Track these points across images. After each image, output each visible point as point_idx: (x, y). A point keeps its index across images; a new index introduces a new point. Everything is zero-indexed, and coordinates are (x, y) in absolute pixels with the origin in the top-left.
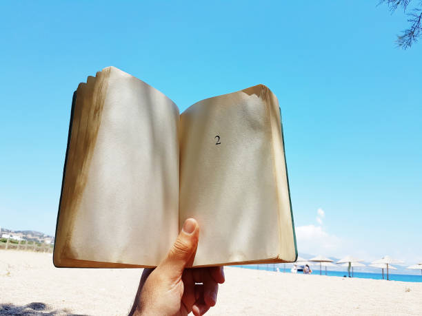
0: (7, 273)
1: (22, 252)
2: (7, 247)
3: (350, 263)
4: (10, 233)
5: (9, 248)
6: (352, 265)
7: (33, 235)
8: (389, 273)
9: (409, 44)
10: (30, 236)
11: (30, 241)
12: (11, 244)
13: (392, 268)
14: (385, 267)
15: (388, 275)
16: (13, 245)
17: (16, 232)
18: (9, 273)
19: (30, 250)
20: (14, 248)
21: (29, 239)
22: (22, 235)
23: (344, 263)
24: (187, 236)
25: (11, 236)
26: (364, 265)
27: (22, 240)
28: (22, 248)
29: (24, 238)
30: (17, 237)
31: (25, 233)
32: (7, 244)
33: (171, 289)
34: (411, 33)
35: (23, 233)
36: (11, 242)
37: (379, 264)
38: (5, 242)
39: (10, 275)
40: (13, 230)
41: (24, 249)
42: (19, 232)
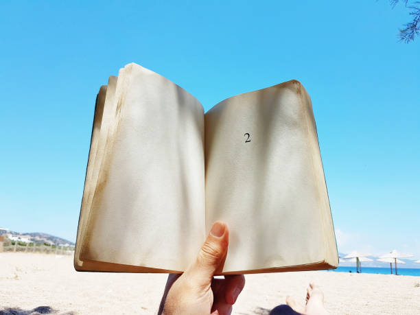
0: (14, 276)
1: (30, 254)
2: (15, 249)
3: (357, 258)
4: (19, 236)
5: (17, 250)
6: (360, 260)
7: (40, 237)
8: (398, 267)
9: (412, 38)
10: (38, 238)
11: (38, 243)
12: (19, 246)
13: (400, 262)
14: (393, 261)
15: (396, 269)
16: (21, 247)
17: (24, 234)
18: (17, 276)
19: (38, 252)
20: (22, 250)
21: (36, 241)
22: (30, 237)
23: (351, 258)
24: (216, 240)
25: (19, 238)
26: (371, 260)
27: (30, 242)
28: (29, 250)
29: (32, 240)
30: (25, 240)
31: (33, 235)
32: (15, 247)
33: (201, 297)
34: (413, 27)
35: (31, 235)
36: (19, 244)
37: (387, 259)
38: (13, 244)
39: (19, 278)
40: (21, 232)
41: (32, 251)
42: (27, 234)
